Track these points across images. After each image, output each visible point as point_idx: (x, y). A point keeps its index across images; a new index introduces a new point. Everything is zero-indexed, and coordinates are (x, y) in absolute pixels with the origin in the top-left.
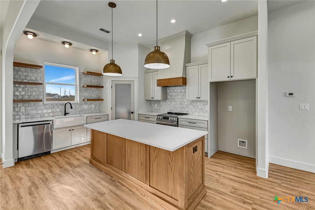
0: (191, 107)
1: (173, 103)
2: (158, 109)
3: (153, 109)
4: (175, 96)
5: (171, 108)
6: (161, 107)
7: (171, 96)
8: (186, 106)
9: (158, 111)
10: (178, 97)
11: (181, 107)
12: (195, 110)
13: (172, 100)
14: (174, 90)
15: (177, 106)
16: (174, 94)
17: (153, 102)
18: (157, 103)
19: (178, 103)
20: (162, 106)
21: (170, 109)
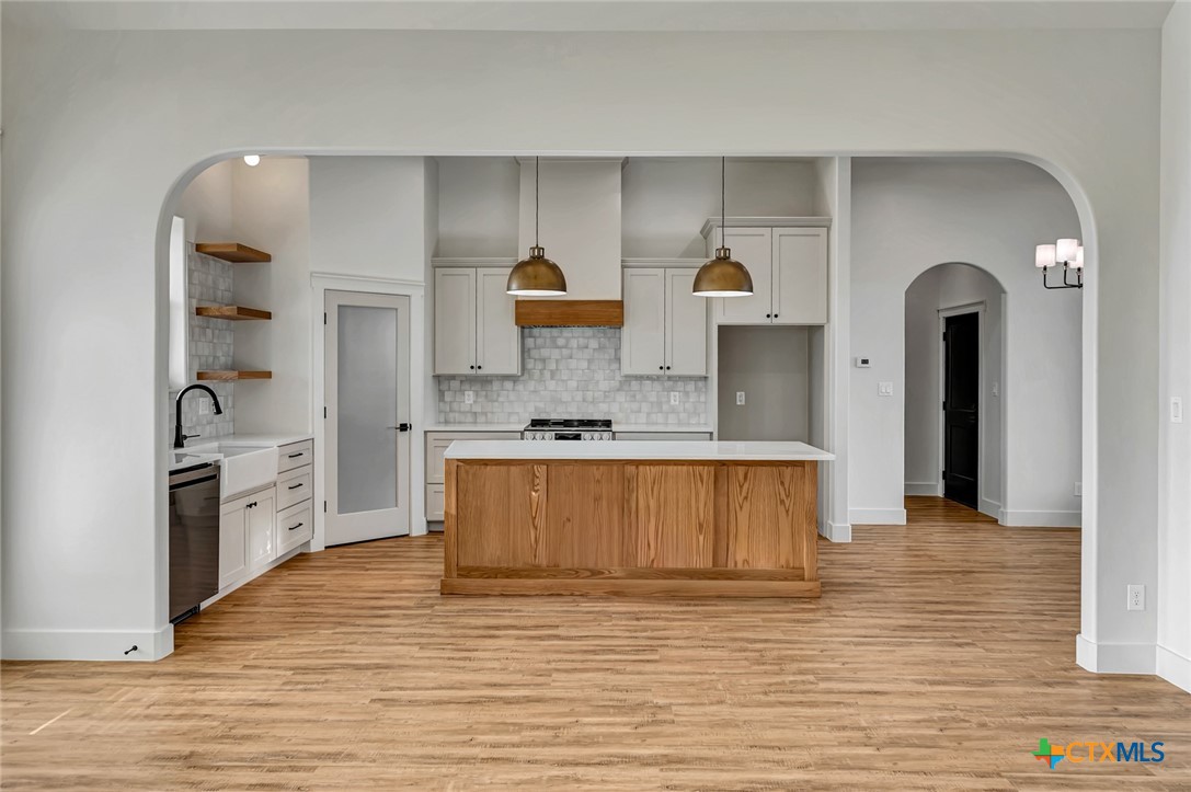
0: (621, 397)
1: (552, 385)
2: (477, 409)
3: (451, 411)
4: (557, 361)
5: (541, 405)
6: (496, 404)
7: (544, 360)
8: (605, 396)
9: (481, 419)
10: (573, 363)
11: (584, 400)
12: (635, 406)
13: (547, 374)
14: (554, 339)
15: (566, 397)
16: (555, 354)
17: (455, 384)
18: (477, 387)
19: (573, 384)
20: (501, 399)
21: (536, 408)
